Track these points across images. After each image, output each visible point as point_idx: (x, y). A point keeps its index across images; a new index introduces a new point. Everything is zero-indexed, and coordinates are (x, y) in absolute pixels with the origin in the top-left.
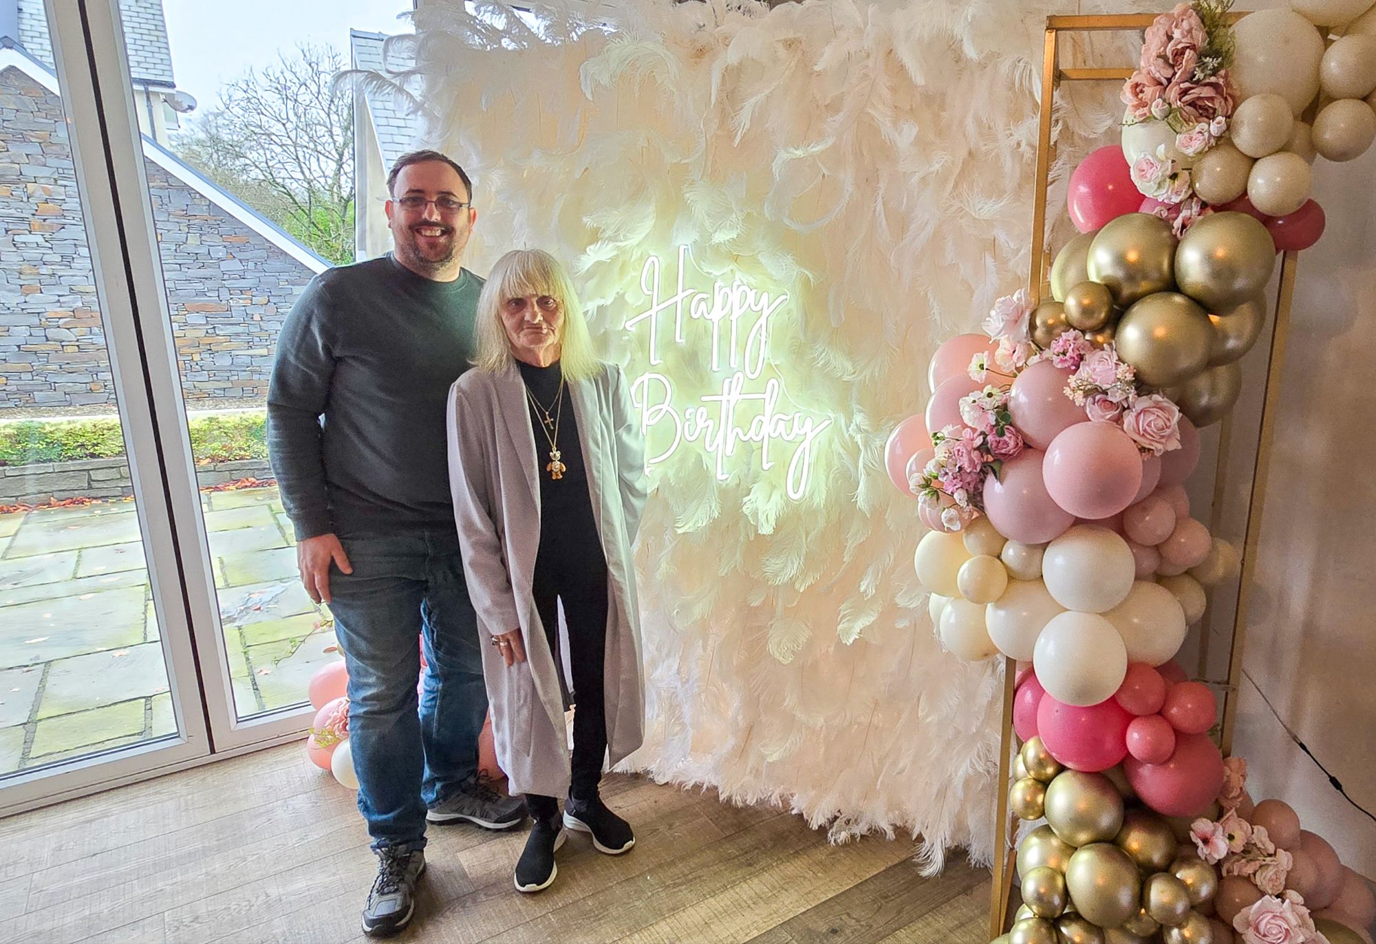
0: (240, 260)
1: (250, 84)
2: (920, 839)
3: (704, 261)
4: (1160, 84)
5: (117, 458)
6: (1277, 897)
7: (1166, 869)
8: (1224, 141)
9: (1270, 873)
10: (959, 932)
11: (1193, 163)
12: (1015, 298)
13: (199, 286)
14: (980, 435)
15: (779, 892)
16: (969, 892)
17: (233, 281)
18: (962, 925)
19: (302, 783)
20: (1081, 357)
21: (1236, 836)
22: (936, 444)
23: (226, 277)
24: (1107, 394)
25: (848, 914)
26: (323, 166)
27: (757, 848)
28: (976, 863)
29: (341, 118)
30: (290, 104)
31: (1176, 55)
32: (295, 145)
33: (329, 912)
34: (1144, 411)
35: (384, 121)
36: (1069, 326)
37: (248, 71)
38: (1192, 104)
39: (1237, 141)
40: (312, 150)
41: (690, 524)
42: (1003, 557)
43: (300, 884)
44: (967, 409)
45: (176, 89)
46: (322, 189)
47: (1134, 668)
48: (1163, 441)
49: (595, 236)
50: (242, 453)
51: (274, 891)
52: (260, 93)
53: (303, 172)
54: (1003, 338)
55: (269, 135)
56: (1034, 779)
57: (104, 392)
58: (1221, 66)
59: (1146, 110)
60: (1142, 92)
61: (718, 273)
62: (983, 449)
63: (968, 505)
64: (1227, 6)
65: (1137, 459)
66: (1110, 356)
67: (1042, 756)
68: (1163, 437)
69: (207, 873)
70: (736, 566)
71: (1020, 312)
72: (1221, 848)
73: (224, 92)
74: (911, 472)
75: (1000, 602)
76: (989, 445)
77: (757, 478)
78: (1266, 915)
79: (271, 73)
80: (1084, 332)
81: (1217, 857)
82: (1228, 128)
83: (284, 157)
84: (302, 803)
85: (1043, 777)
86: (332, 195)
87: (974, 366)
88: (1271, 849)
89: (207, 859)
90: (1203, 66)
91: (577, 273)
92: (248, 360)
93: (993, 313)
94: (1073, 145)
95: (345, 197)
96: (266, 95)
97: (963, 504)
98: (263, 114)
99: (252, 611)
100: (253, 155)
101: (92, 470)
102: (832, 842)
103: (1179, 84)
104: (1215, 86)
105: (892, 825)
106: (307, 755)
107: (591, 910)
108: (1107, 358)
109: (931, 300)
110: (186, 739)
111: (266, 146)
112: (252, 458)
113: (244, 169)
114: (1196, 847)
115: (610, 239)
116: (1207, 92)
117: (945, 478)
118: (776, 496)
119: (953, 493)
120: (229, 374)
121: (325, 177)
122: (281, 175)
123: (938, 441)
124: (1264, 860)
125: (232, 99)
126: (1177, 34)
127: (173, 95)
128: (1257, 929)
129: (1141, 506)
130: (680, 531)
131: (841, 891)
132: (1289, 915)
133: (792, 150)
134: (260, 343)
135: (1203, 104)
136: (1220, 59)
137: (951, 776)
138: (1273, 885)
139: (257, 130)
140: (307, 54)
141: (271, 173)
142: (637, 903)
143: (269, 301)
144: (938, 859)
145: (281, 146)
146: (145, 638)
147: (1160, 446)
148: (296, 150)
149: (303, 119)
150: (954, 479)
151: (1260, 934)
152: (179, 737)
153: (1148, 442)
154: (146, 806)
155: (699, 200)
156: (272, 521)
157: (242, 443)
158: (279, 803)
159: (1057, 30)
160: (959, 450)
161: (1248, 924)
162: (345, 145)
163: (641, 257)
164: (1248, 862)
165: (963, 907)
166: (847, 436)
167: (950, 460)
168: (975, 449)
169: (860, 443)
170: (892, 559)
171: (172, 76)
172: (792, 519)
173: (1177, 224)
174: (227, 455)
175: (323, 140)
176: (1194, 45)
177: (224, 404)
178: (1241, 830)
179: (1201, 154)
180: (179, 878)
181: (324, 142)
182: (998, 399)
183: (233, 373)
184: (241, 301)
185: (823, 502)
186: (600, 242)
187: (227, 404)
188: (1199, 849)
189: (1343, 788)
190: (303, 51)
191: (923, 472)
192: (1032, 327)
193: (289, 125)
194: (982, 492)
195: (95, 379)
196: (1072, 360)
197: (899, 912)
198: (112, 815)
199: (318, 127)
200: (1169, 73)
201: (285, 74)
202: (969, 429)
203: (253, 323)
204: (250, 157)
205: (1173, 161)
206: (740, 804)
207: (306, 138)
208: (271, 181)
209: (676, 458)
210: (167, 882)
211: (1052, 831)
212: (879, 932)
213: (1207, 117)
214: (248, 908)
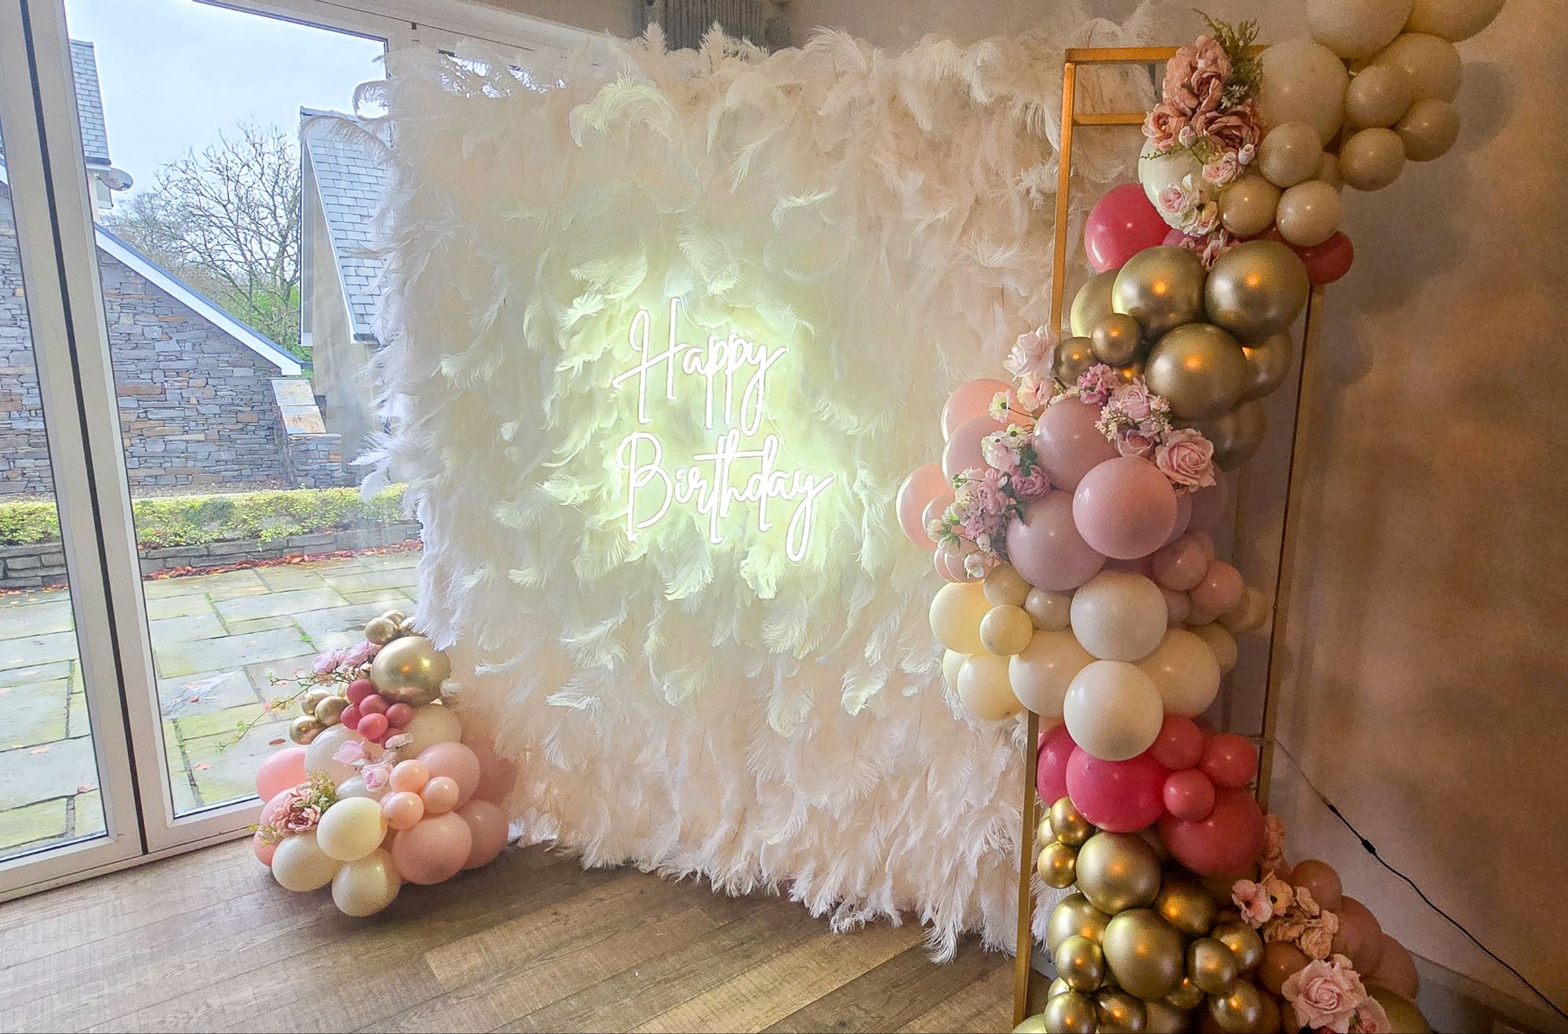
0: (178, 341)
1: (190, 164)
2: (931, 924)
3: (697, 314)
4: (1184, 115)
5: (38, 545)
6: (1327, 960)
7: (1209, 933)
8: (1251, 170)
9: (1315, 936)
10: (977, 1021)
11: (1219, 193)
12: (1038, 333)
13: (132, 368)
14: (1004, 476)
15: (781, 984)
16: (985, 978)
17: (169, 363)
18: (979, 1013)
19: (247, 883)
20: (1110, 392)
21: (1278, 898)
22: (958, 487)
23: (161, 358)
24: (1138, 429)
25: (857, 1006)
26: (265, 248)
27: (754, 939)
28: (989, 948)
29: (285, 199)
30: (232, 185)
31: (1201, 83)
32: (236, 226)
33: (280, 1022)
34: (1177, 446)
35: (334, 200)
36: (1096, 359)
37: (187, 152)
38: (1218, 133)
39: (1265, 169)
40: (254, 231)
41: (681, 590)
42: (1028, 607)
43: (247, 993)
44: (990, 448)
45: (111, 166)
46: (264, 272)
47: (1170, 719)
48: (1198, 476)
49: (582, 288)
50: (178, 539)
51: (215, 1001)
52: (200, 174)
53: (244, 255)
54: (1025, 375)
55: (208, 216)
56: (1063, 844)
57: (22, 481)
58: (1247, 95)
59: (1170, 141)
60: (1165, 123)
61: (714, 326)
62: (1008, 490)
63: (991, 551)
64: (1250, 38)
65: (1171, 497)
66: (1140, 391)
67: (1071, 818)
68: (1196, 472)
69: (139, 984)
70: (731, 635)
71: (1044, 349)
72: (1264, 911)
73: (161, 172)
74: (928, 520)
75: (1024, 654)
76: (1014, 486)
77: (754, 540)
78: (1316, 979)
79: (211, 153)
80: (1112, 366)
81: (1262, 921)
82: (1256, 157)
83: (223, 238)
84: (247, 905)
85: (1072, 842)
86: (274, 278)
87: (995, 407)
88: (1316, 909)
89: (140, 969)
90: (1229, 95)
91: (563, 327)
92: (183, 446)
93: (1015, 350)
94: (1083, 191)
95: (288, 280)
96: (205, 175)
97: (986, 550)
98: (203, 195)
99: (188, 702)
100: (190, 237)
101: (9, 558)
102: (836, 931)
103: (1204, 113)
104: (1241, 115)
105: (897, 910)
106: (253, 852)
107: (576, 1011)
108: (1138, 391)
109: (939, 349)
110: (115, 838)
111: (206, 227)
112: (188, 544)
113: (181, 251)
114: (1238, 910)
115: (598, 292)
116: (1234, 121)
117: (967, 522)
118: (776, 560)
119: (975, 539)
120: (162, 461)
121: (267, 259)
122: (221, 257)
123: (960, 484)
124: (1310, 923)
125: (170, 179)
126: (1201, 64)
127: (107, 172)
128: (1308, 996)
129: (1172, 548)
130: (670, 598)
131: (848, 981)
132: (1339, 978)
133: (793, 198)
134: (196, 428)
135: (1230, 133)
136: (1246, 87)
137: (964, 852)
138: (1320, 950)
139: (196, 212)
140: (251, 135)
141: (210, 256)
142: (625, 1001)
143: (207, 384)
144: (950, 942)
145: (221, 228)
146: (67, 733)
147: (1195, 482)
148: (237, 233)
149: (244, 201)
150: (977, 523)
151: (1311, 1001)
152: (107, 835)
153: (1183, 478)
154: (68, 913)
155: (695, 249)
156: (209, 609)
157: (177, 529)
158: (221, 905)
159: (1077, 63)
160: (982, 491)
161: (1297, 991)
162: (290, 227)
163: (628, 313)
164: (1292, 925)
165: (979, 996)
166: (849, 494)
167: (973, 503)
168: (1000, 490)
169: (864, 501)
170: (898, 624)
171: (107, 154)
172: (791, 584)
173: (1207, 253)
174: (161, 542)
175: (266, 222)
176: (1220, 74)
177: (156, 491)
178: (1283, 892)
179: (1228, 183)
180: (106, 991)
181: (266, 224)
182: (1022, 437)
183: (166, 459)
184: (176, 384)
185: (823, 564)
186: (586, 295)
187: (159, 492)
188: (1243, 912)
189: (1376, 851)
190: (246, 133)
191: (941, 519)
192: (1057, 363)
193: (230, 207)
194: (1005, 537)
195: (12, 466)
196: (1100, 395)
197: (912, 1001)
198: (28, 924)
199: (261, 209)
200: (1193, 103)
201: (226, 155)
202: (992, 470)
203: (189, 406)
204: (187, 239)
205: (1201, 192)
206: (735, 894)
207: (247, 220)
208: (210, 264)
209: (667, 521)
210: (93, 995)
211: (1086, 899)
212: (893, 1024)
213: (1234, 147)
214: (186, 1020)
